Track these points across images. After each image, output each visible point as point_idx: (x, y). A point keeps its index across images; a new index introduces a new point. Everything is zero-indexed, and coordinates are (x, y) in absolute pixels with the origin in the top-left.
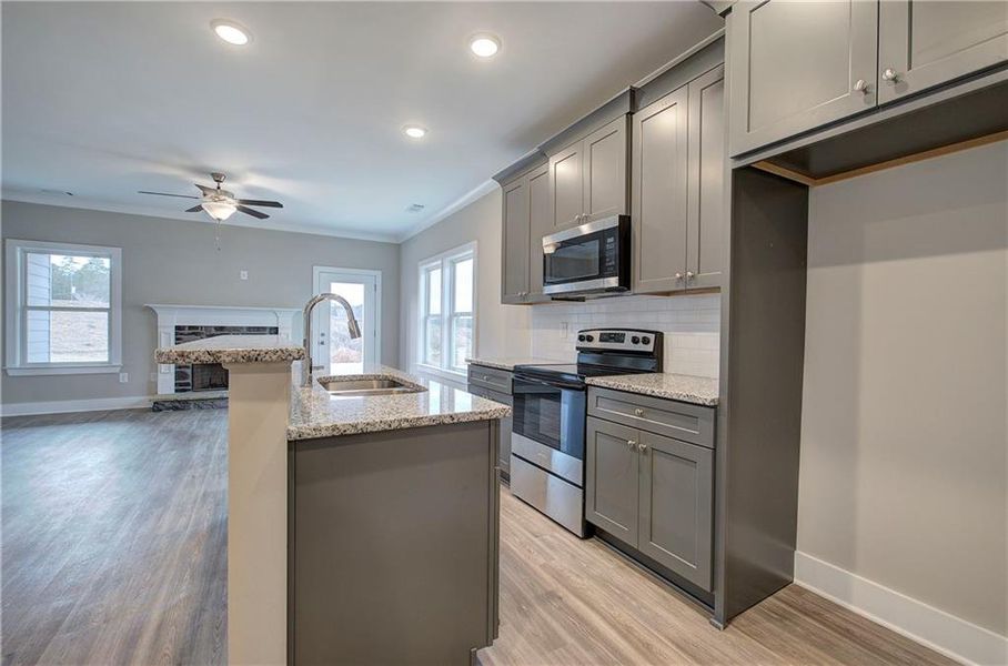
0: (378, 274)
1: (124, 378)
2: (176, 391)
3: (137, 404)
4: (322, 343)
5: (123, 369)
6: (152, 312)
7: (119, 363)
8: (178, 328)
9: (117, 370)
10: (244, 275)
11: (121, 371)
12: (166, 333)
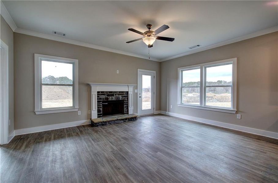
0: (155, 72)
1: (79, 113)
2: (98, 117)
3: (84, 123)
4: (140, 97)
5: (79, 109)
6: (89, 86)
7: (77, 107)
8: (98, 92)
9: (77, 110)
10: (118, 72)
11: (78, 110)
12: (94, 94)
